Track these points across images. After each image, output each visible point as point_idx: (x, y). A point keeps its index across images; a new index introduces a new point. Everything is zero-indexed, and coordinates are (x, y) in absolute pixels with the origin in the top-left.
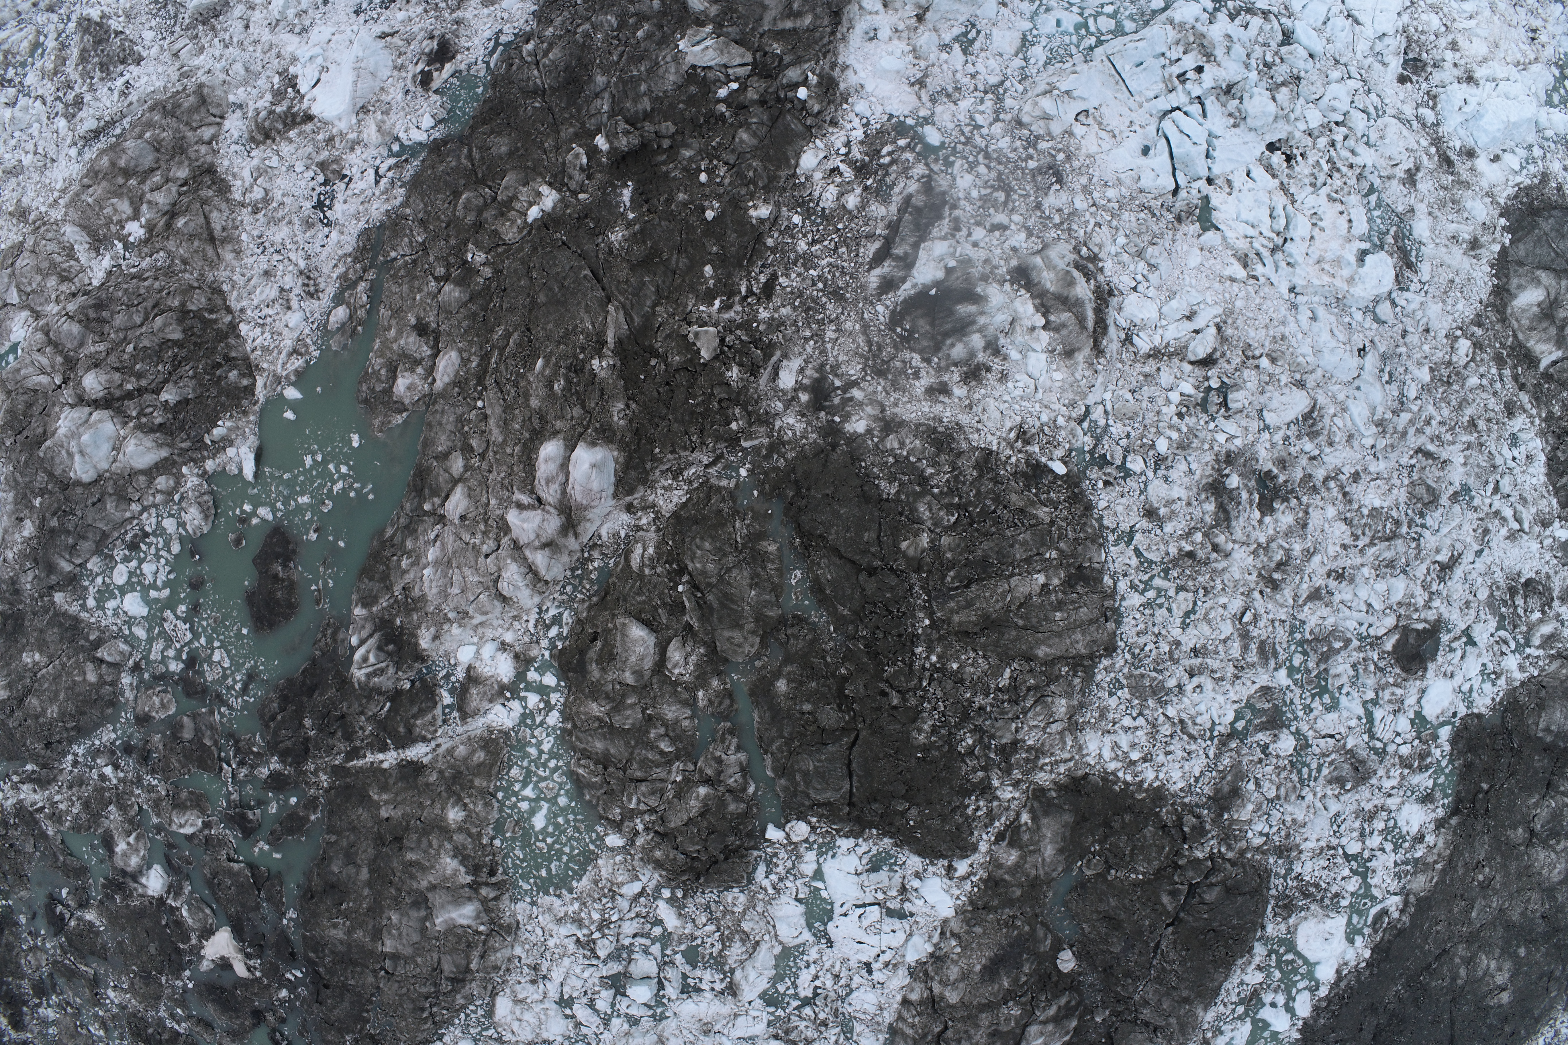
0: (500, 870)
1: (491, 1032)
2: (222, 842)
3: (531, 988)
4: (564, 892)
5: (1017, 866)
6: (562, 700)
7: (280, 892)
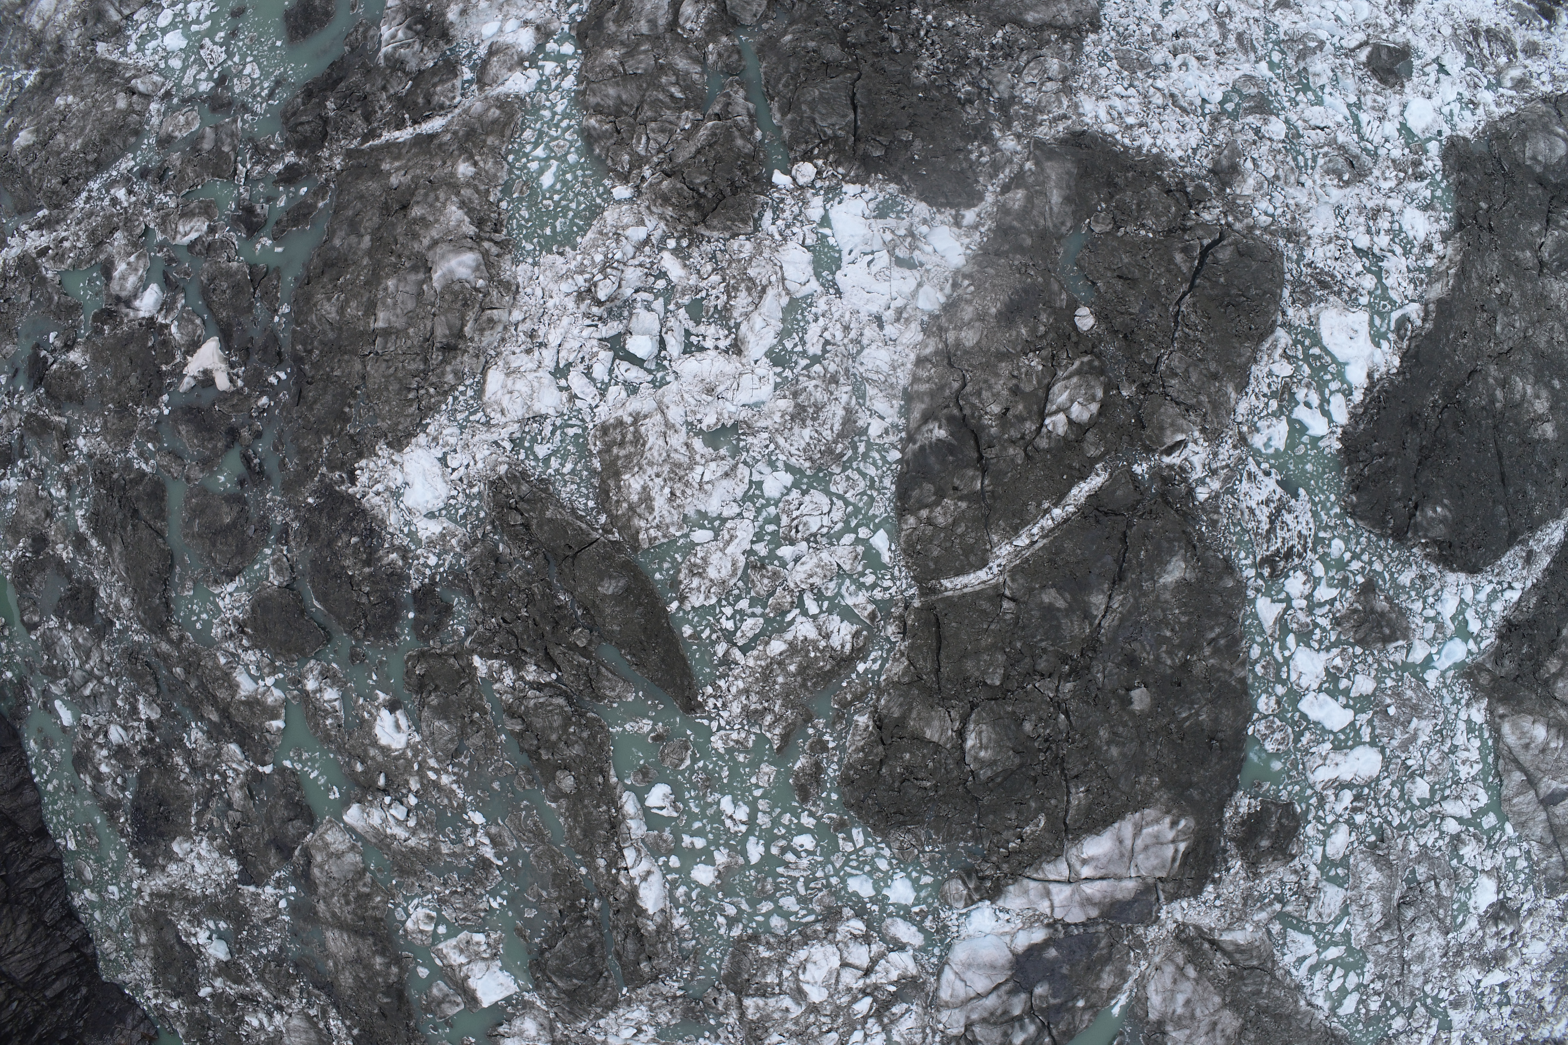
0: (505, 231)
1: (480, 414)
2: (225, 244)
3: (525, 358)
4: (568, 249)
5: (1025, 212)
6: (578, 65)
7: (276, 287)
